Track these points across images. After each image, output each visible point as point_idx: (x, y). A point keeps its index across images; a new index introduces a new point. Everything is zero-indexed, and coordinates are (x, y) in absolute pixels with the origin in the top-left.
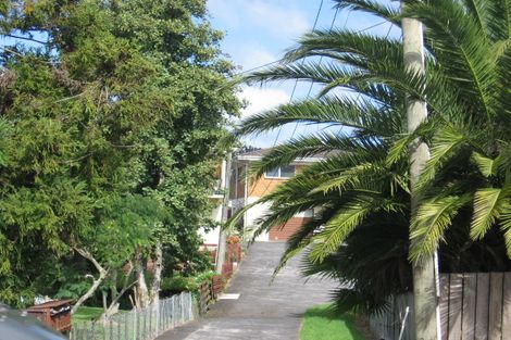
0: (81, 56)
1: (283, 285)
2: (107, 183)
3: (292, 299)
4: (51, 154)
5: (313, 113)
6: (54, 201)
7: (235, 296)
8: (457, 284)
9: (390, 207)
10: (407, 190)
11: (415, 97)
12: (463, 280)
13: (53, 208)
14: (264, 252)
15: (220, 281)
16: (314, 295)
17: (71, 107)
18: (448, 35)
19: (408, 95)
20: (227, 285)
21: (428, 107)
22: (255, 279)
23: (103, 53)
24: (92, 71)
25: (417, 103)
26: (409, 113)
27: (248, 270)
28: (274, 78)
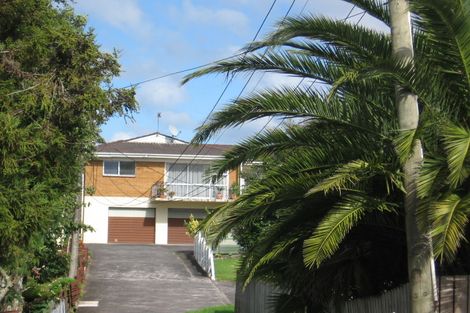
0: (35, 45)
1: (142, 290)
2: (61, 183)
3: (156, 305)
4: (10, 153)
5: (293, 107)
6: (13, 204)
7: (94, 304)
8: (447, 287)
9: (383, 207)
10: (403, 189)
11: (407, 91)
12: (454, 282)
13: (11, 210)
14: (109, 255)
15: (77, 288)
16: (179, 301)
17: (25, 101)
18: (443, 25)
19: (399, 88)
20: (82, 292)
21: (418, 100)
22: (109, 284)
23: (60, 43)
24: (45, 62)
25: (410, 97)
26: (401, 107)
27: (99, 275)
28: (241, 69)
